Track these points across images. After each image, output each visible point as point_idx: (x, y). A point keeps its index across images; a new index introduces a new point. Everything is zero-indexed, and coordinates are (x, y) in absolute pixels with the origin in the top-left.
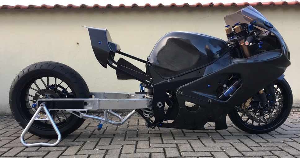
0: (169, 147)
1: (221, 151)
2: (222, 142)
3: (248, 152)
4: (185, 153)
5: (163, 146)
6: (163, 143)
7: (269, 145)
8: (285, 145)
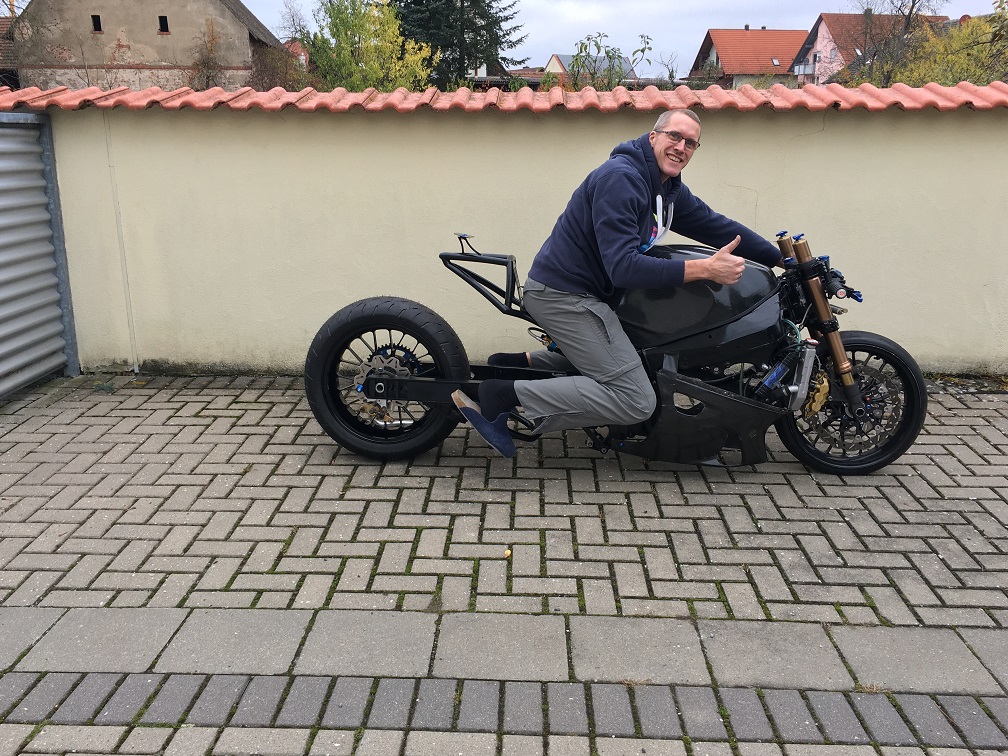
1: (838, 522)
2: (839, 493)
3: (896, 526)
7: (942, 506)
8: (979, 509)
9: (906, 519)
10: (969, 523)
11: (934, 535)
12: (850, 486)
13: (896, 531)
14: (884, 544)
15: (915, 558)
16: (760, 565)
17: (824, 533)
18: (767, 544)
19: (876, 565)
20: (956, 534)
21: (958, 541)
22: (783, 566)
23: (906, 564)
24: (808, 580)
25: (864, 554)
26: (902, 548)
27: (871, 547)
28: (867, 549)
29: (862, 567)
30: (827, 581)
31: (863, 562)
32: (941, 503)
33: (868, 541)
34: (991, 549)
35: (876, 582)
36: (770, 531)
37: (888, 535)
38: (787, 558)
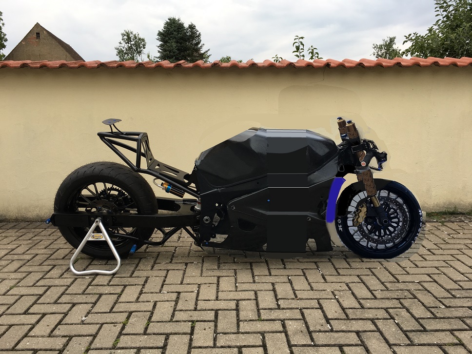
0: (262, 290)
2: (335, 281)
3: (368, 301)
4: (284, 302)
5: (254, 287)
6: (254, 282)
7: (398, 287)
8: (421, 288)
9: (375, 296)
10: (415, 297)
11: (392, 306)
12: (342, 275)
13: (368, 304)
14: (359, 313)
15: (380, 323)
16: (273, 332)
17: (321, 308)
18: (282, 317)
19: (353, 329)
20: (406, 305)
21: (408, 311)
22: (289, 333)
23: (373, 328)
24: (305, 343)
25: (345, 322)
26: (371, 316)
27: (351, 317)
28: (348, 318)
29: (343, 331)
30: (317, 343)
31: (344, 328)
32: (397, 285)
33: (349, 311)
34: (429, 315)
35: (352, 343)
36: (285, 307)
37: (363, 307)
38: (292, 326)
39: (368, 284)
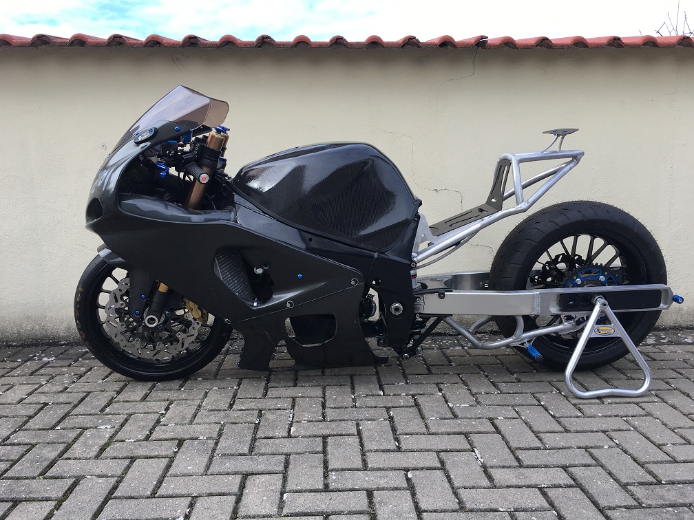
39: (593, 491)
